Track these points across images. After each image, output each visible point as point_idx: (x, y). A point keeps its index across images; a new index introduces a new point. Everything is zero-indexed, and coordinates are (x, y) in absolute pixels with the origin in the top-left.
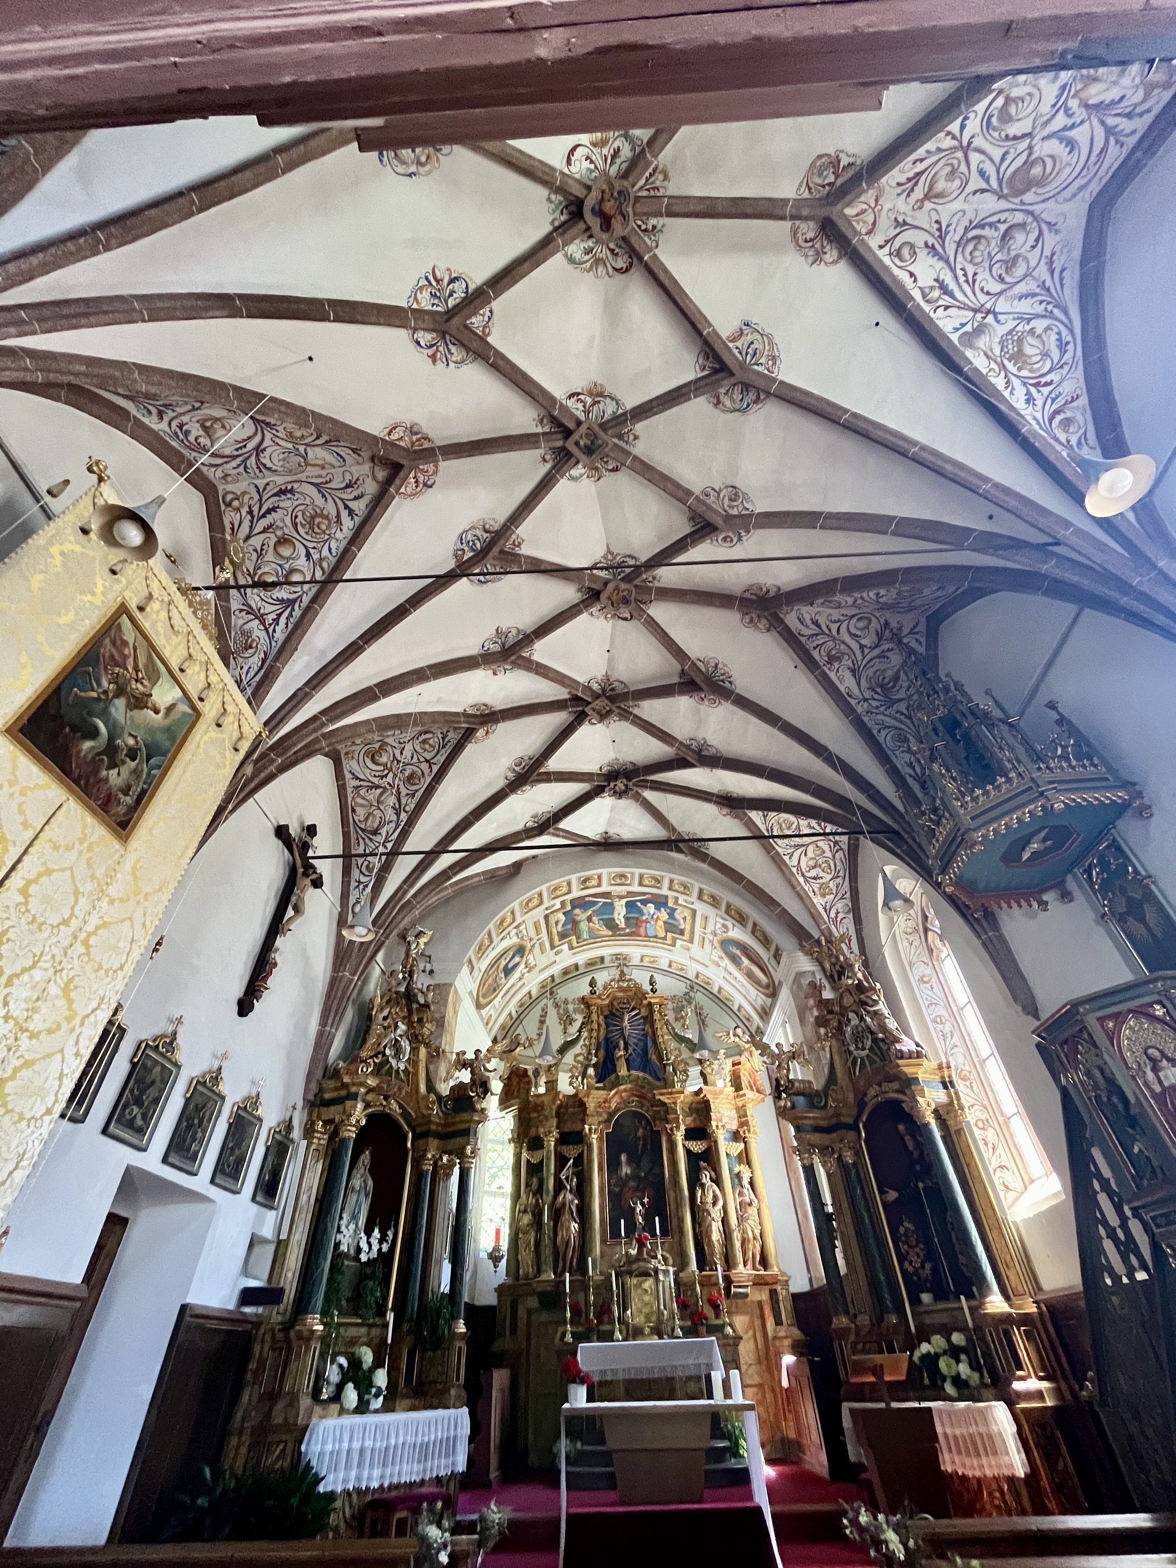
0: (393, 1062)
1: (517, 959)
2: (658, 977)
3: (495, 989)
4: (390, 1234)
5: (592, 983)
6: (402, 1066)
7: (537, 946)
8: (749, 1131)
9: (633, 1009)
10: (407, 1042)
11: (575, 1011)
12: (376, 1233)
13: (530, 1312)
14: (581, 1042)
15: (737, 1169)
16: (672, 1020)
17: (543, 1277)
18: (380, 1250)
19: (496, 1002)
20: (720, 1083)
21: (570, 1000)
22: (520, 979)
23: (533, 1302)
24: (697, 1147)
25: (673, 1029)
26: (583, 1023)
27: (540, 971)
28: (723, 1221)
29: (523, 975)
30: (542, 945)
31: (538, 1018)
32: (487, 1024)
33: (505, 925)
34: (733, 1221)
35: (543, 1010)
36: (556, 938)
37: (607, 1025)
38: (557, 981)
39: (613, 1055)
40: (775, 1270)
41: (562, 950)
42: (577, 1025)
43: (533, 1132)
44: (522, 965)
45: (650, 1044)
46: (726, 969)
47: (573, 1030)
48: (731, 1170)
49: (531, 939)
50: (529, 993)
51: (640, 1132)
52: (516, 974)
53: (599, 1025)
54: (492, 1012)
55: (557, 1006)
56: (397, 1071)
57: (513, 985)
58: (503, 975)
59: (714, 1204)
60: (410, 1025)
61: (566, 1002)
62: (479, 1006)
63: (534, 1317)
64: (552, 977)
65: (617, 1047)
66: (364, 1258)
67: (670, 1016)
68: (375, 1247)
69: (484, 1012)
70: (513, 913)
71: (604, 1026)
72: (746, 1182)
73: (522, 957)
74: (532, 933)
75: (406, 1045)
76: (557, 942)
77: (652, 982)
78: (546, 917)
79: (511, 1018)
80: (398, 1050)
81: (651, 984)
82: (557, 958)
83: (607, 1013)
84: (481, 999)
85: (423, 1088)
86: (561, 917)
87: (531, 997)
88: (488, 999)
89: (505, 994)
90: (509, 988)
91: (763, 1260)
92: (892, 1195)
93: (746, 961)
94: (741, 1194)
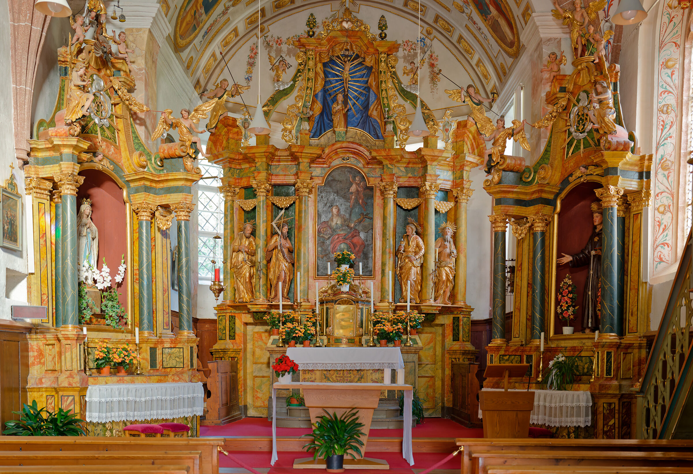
0: (97, 120)
3: (195, 27)
4: (122, 269)
5: (311, 23)
6: (106, 123)
8: (462, 191)
9: (357, 56)
11: (289, 53)
12: (106, 269)
14: (295, 93)
15: (443, 225)
19: (196, 41)
21: (284, 39)
23: (248, 318)
24: (409, 203)
25: (400, 83)
26: (299, 71)
28: (422, 266)
29: (227, 9)
31: (247, 59)
32: (188, 67)
35: (252, 50)
37: (325, 72)
38: (269, 15)
39: (330, 109)
40: (461, 305)
43: (244, 183)
45: (372, 98)
46: (470, 18)
51: (353, 188)
53: (316, 73)
54: (193, 54)
55: (268, 45)
56: (102, 128)
57: (215, 21)
58: (203, 11)
59: (416, 253)
61: (279, 41)
62: (177, 49)
65: (335, 100)
66: (100, 286)
69: (184, 55)
71: (322, 75)
72: (449, 237)
75: (106, 100)
77: (382, 26)
79: (215, 60)
80: (99, 108)
81: (380, 28)
83: (326, 60)
84: (179, 40)
87: (237, 35)
88: (188, 40)
89: (206, 33)
90: (212, 26)
91: (453, 297)
92: (567, 259)
93: (494, 11)
94: (444, 247)
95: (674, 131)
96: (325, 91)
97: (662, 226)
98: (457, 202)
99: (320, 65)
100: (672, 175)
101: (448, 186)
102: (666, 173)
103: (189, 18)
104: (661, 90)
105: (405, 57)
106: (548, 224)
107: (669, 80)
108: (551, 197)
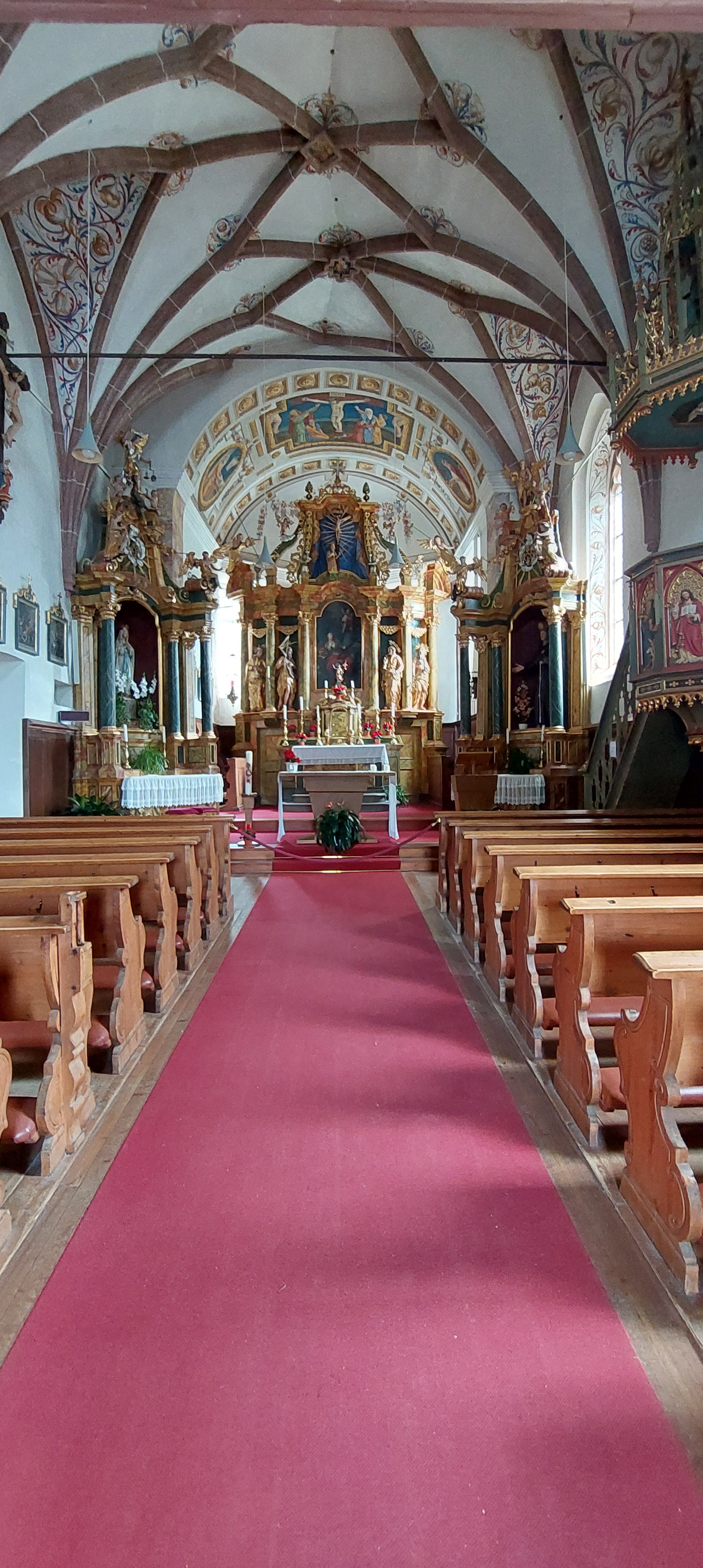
0: (133, 561)
1: (234, 462)
2: (371, 485)
3: (215, 491)
4: (154, 682)
5: (309, 488)
6: (141, 564)
7: (254, 448)
8: (432, 620)
9: (346, 515)
10: (142, 543)
11: (292, 513)
12: (144, 681)
13: (259, 729)
14: (297, 543)
15: (417, 647)
16: (381, 528)
17: (267, 710)
18: (148, 692)
19: (217, 503)
20: (414, 583)
21: (288, 503)
22: (239, 481)
23: (261, 724)
24: (390, 630)
25: (381, 535)
26: (299, 526)
27: (258, 474)
28: (402, 680)
29: (241, 477)
30: (258, 447)
31: (258, 518)
32: (211, 524)
33: (220, 427)
34: (409, 680)
35: (262, 511)
36: (273, 440)
37: (320, 527)
38: (275, 484)
39: (325, 557)
40: (434, 710)
41: (279, 453)
42: (294, 527)
43: (256, 616)
44: (240, 468)
45: (359, 548)
46: (436, 482)
47: (290, 531)
48: (413, 647)
49: (247, 441)
50: (248, 495)
51: (345, 618)
52: (235, 477)
53: (314, 528)
54: (214, 513)
55: (275, 508)
56: (137, 567)
57: (232, 487)
58: (221, 478)
59: (397, 668)
60: (141, 527)
61: (284, 505)
62: (201, 508)
63: (262, 732)
64: (270, 479)
65: (330, 549)
66: (137, 696)
67: (380, 524)
68: (145, 690)
69: (207, 513)
70: (227, 414)
71: (318, 529)
72: (423, 656)
73: (239, 460)
74: (249, 435)
75: (140, 545)
76: (274, 445)
77: (366, 489)
78: (261, 418)
79: (233, 519)
80: (135, 551)
81: (364, 492)
82: (275, 461)
83: (321, 518)
84: (202, 501)
85: (162, 582)
86: (279, 419)
87: (250, 499)
88: (210, 501)
89: (225, 496)
90: (229, 491)
91: (427, 705)
92: (520, 668)
93: (454, 476)
94: (418, 663)
95: (604, 563)
96: (320, 542)
97: (597, 640)
98: (428, 628)
99: (316, 522)
100: (603, 598)
101: (421, 616)
102: (599, 596)
103: (210, 484)
104: (592, 531)
105: (384, 516)
106: (504, 640)
107: (598, 522)
108: (506, 619)
